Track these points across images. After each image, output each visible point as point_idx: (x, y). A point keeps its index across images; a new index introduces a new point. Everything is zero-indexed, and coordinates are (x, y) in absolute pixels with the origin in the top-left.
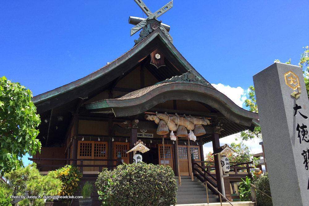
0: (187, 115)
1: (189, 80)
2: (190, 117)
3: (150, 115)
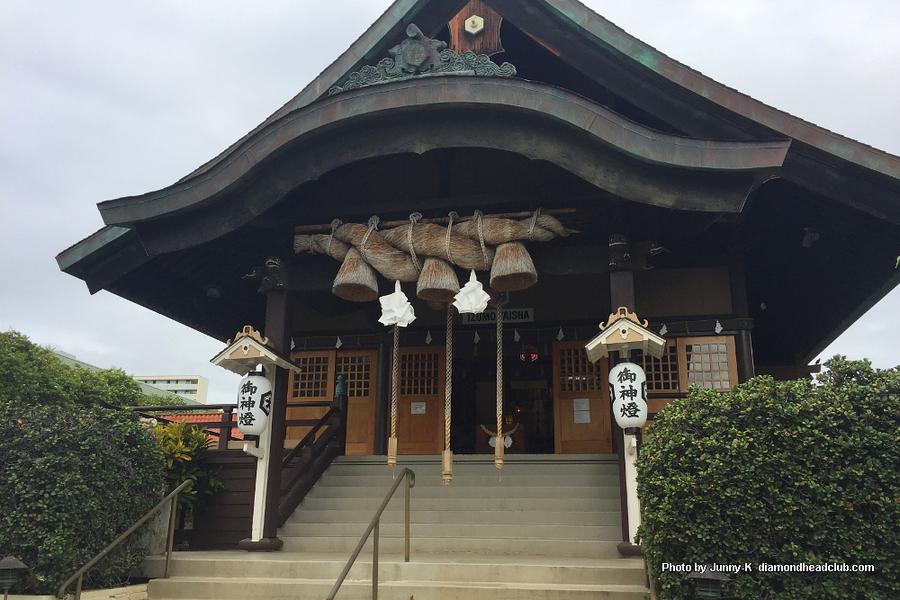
0: (465, 212)
1: (413, 70)
3: (310, 233)
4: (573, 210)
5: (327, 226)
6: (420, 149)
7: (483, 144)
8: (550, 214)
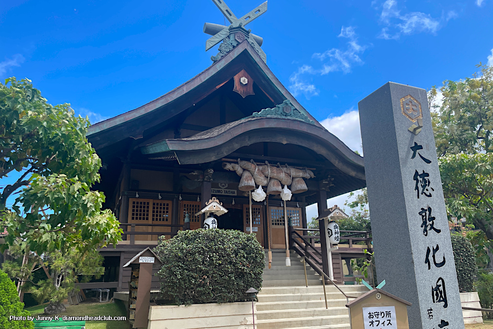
1: (285, 114)
2: (286, 167)
3: (230, 162)
5: (236, 160)
6: (285, 142)
7: (303, 145)
8: (311, 170)
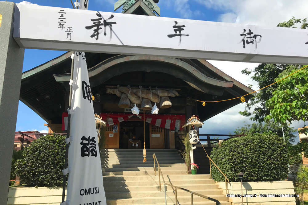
0: (153, 87)
2: (156, 89)
3: (111, 88)
4: (180, 90)
5: (116, 87)
7: (165, 72)
8: (175, 90)
